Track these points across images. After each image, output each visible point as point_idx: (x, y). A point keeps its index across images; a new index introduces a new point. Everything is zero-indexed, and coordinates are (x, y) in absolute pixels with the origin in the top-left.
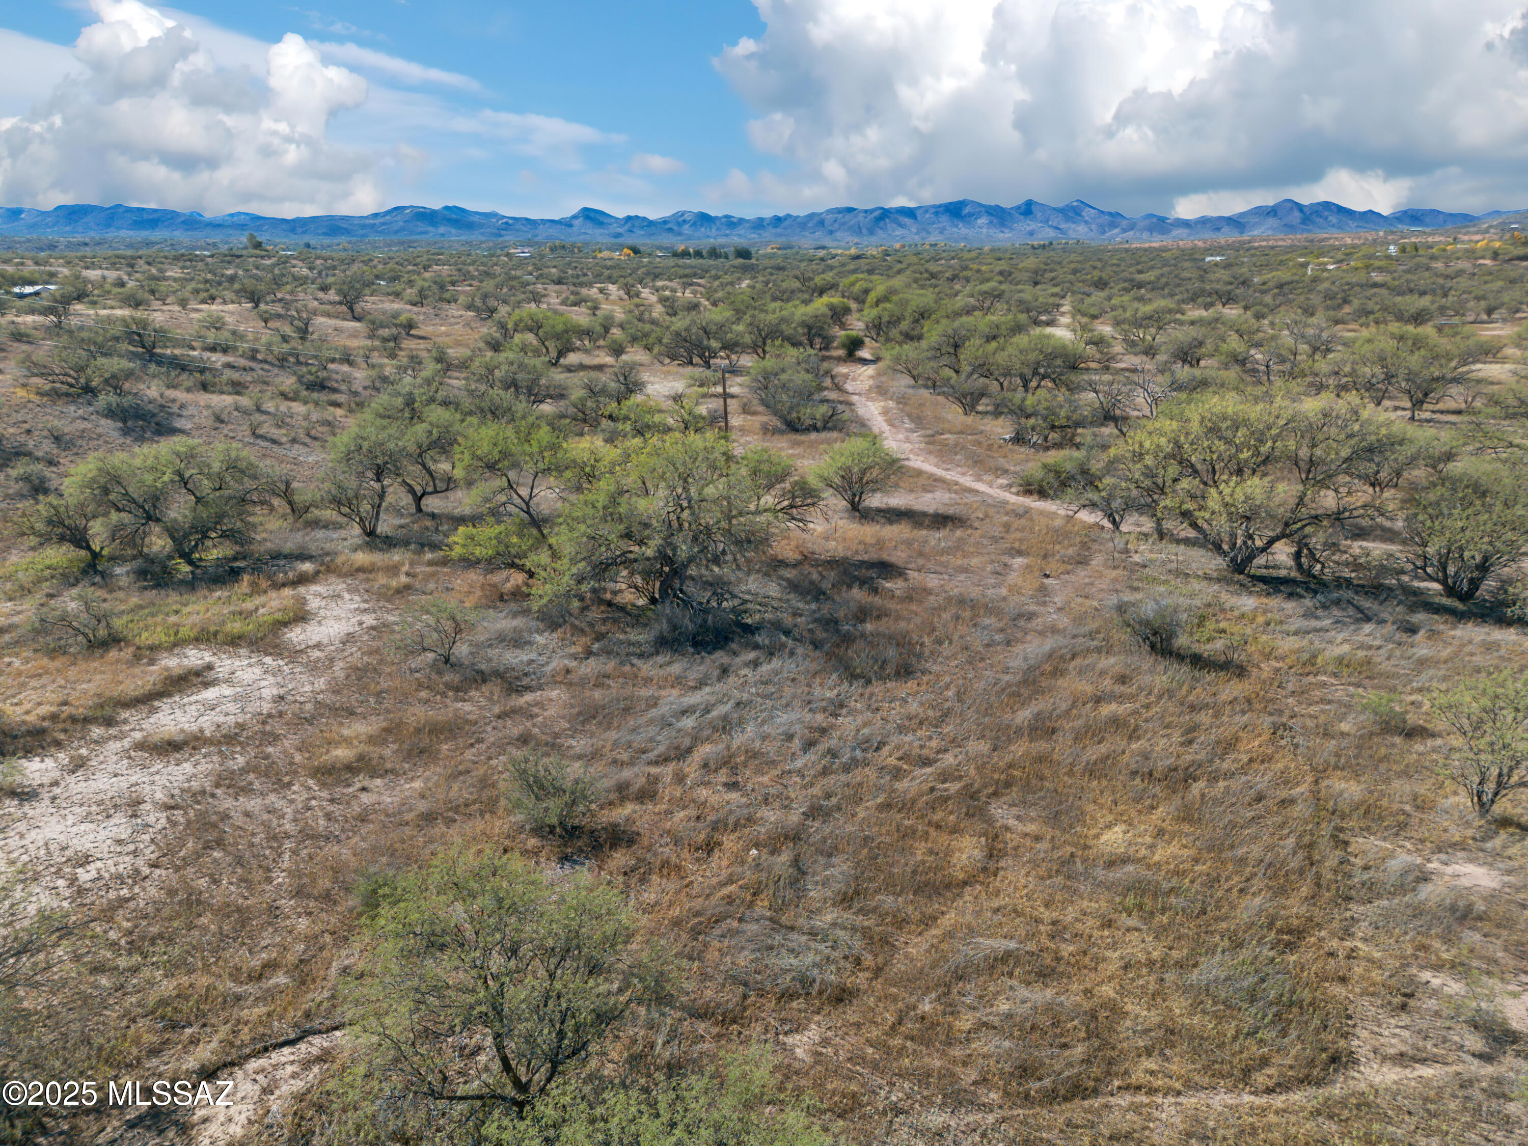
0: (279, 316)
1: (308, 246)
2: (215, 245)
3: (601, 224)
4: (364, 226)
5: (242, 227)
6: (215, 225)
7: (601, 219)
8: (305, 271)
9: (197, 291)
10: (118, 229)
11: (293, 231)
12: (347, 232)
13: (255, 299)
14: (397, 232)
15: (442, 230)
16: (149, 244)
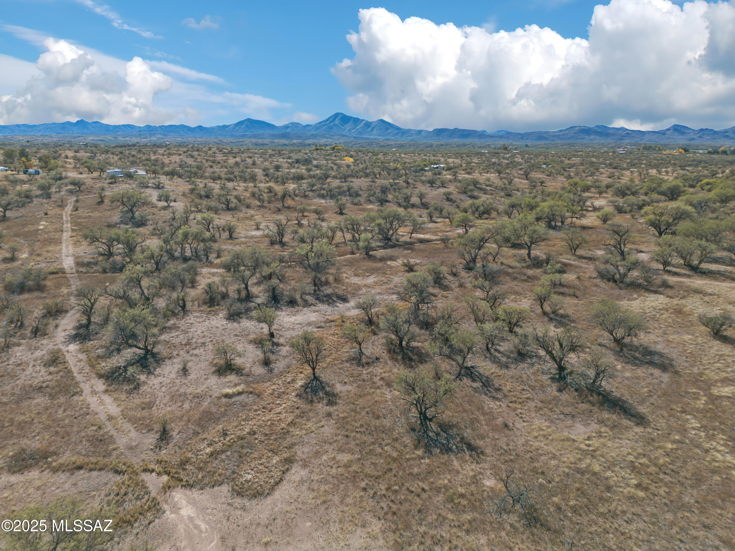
0: (505, 178)
1: (527, 146)
2: (489, 146)
3: (683, 133)
4: (554, 136)
5: (501, 137)
6: (491, 136)
7: (683, 130)
8: (520, 160)
9: (483, 169)
10: (455, 138)
11: (522, 138)
12: (546, 139)
13: (500, 173)
14: (569, 139)
15: (592, 137)
16: (465, 145)
